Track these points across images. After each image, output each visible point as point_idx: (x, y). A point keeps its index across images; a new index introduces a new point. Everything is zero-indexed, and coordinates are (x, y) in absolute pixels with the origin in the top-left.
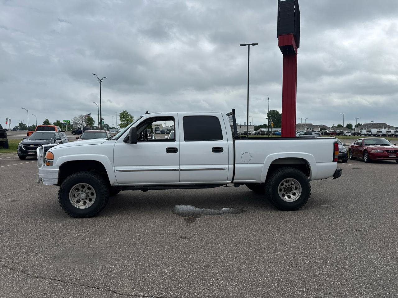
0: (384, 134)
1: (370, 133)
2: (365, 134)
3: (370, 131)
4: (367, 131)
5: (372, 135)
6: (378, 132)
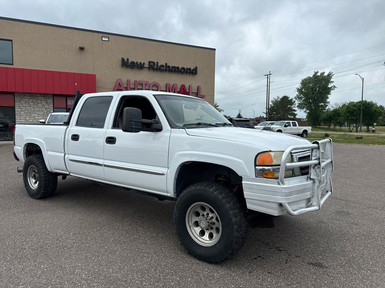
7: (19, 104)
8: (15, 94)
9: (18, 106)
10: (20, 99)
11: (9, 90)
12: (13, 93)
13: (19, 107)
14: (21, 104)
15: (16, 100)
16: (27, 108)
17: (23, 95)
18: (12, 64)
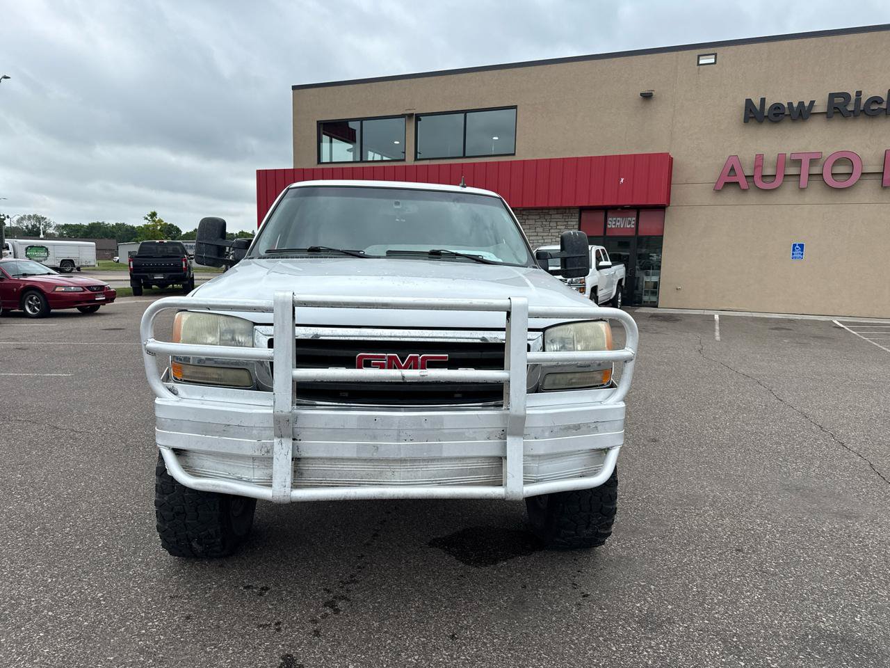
18: (514, 154)
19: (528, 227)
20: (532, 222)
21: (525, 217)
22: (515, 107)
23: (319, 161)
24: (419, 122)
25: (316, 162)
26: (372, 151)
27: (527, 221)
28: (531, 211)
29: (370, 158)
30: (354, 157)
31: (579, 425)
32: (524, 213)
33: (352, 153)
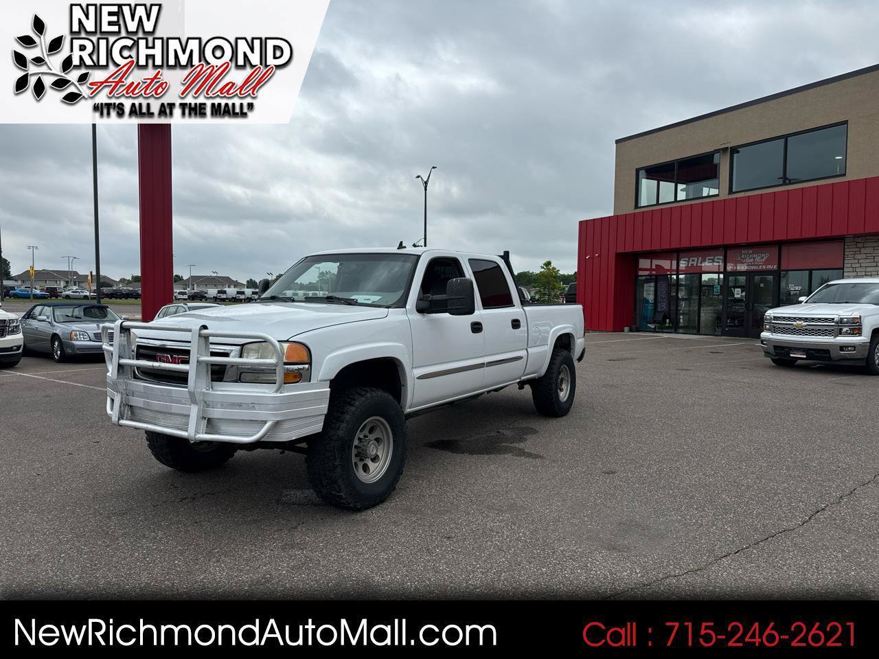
0: (248, 298)
1: (224, 296)
2: (214, 297)
3: (225, 292)
4: (219, 292)
5: (227, 299)
6: (238, 293)
7: (852, 261)
8: (847, 240)
9: (849, 265)
10: (857, 250)
11: (836, 233)
12: (840, 239)
13: (851, 269)
14: (857, 261)
15: (846, 253)
16: (868, 269)
17: (862, 240)
18: (844, 175)
19: (865, 256)
20: (868, 250)
21: (860, 245)
22: (846, 122)
23: (637, 206)
24: (735, 155)
25: (633, 207)
26: (707, 187)
27: (862, 249)
28: (868, 238)
29: (705, 194)
30: (687, 195)
31: (241, 403)
32: (858, 241)
33: (685, 193)
